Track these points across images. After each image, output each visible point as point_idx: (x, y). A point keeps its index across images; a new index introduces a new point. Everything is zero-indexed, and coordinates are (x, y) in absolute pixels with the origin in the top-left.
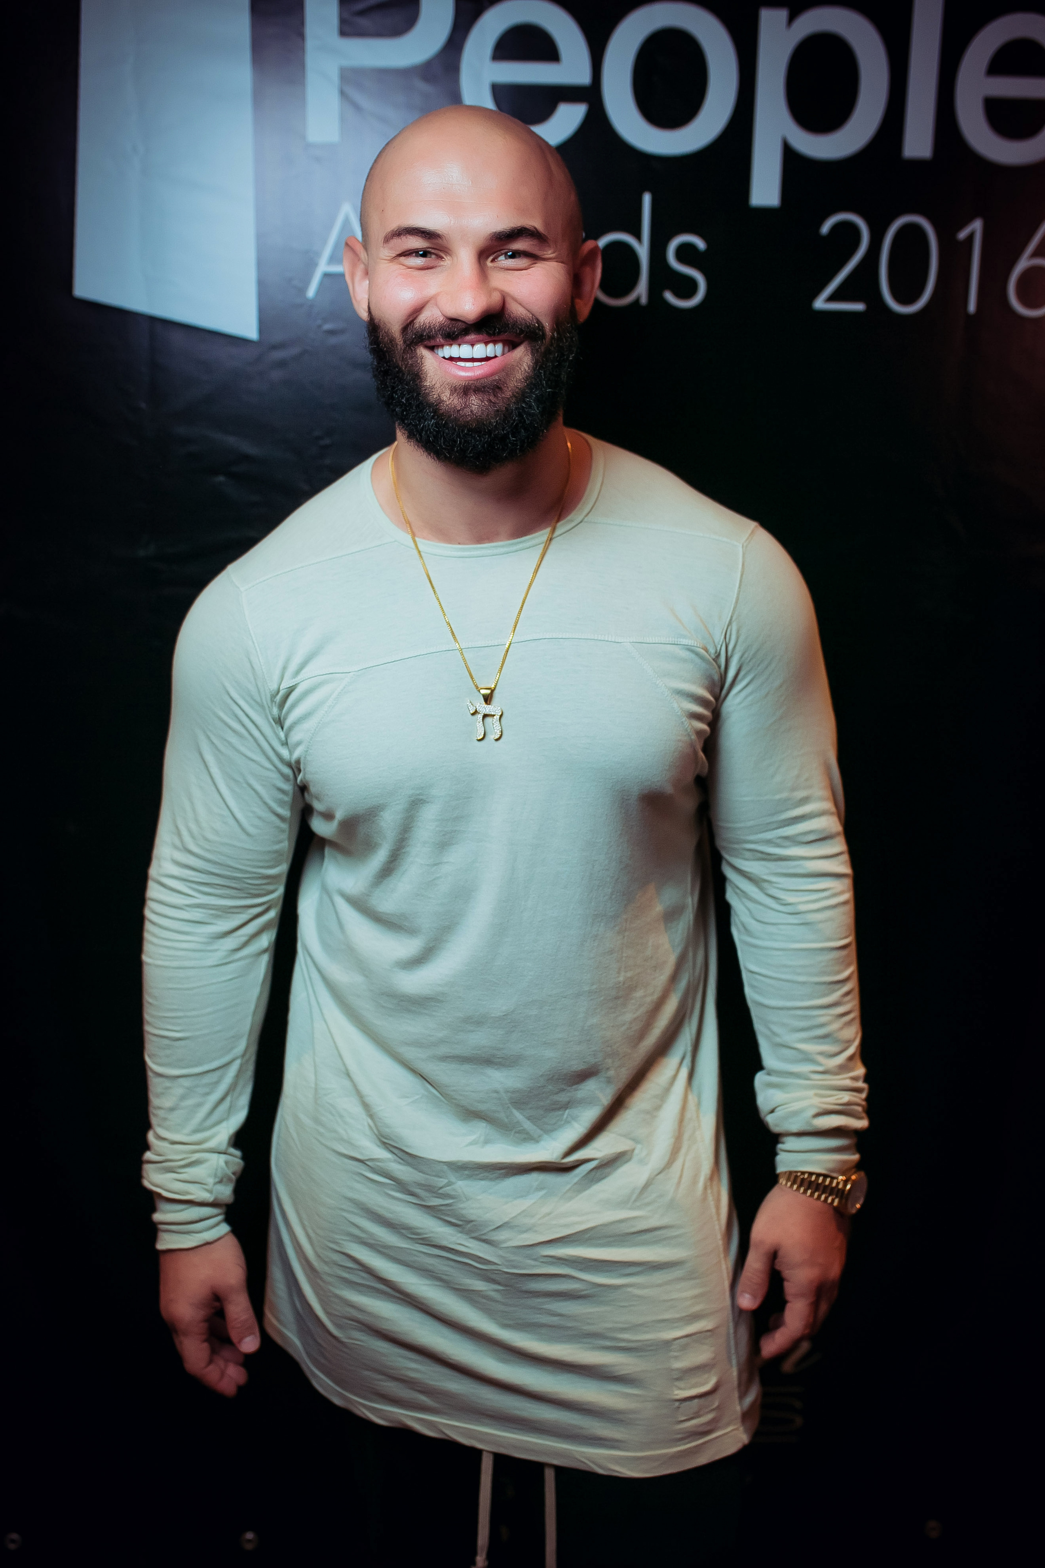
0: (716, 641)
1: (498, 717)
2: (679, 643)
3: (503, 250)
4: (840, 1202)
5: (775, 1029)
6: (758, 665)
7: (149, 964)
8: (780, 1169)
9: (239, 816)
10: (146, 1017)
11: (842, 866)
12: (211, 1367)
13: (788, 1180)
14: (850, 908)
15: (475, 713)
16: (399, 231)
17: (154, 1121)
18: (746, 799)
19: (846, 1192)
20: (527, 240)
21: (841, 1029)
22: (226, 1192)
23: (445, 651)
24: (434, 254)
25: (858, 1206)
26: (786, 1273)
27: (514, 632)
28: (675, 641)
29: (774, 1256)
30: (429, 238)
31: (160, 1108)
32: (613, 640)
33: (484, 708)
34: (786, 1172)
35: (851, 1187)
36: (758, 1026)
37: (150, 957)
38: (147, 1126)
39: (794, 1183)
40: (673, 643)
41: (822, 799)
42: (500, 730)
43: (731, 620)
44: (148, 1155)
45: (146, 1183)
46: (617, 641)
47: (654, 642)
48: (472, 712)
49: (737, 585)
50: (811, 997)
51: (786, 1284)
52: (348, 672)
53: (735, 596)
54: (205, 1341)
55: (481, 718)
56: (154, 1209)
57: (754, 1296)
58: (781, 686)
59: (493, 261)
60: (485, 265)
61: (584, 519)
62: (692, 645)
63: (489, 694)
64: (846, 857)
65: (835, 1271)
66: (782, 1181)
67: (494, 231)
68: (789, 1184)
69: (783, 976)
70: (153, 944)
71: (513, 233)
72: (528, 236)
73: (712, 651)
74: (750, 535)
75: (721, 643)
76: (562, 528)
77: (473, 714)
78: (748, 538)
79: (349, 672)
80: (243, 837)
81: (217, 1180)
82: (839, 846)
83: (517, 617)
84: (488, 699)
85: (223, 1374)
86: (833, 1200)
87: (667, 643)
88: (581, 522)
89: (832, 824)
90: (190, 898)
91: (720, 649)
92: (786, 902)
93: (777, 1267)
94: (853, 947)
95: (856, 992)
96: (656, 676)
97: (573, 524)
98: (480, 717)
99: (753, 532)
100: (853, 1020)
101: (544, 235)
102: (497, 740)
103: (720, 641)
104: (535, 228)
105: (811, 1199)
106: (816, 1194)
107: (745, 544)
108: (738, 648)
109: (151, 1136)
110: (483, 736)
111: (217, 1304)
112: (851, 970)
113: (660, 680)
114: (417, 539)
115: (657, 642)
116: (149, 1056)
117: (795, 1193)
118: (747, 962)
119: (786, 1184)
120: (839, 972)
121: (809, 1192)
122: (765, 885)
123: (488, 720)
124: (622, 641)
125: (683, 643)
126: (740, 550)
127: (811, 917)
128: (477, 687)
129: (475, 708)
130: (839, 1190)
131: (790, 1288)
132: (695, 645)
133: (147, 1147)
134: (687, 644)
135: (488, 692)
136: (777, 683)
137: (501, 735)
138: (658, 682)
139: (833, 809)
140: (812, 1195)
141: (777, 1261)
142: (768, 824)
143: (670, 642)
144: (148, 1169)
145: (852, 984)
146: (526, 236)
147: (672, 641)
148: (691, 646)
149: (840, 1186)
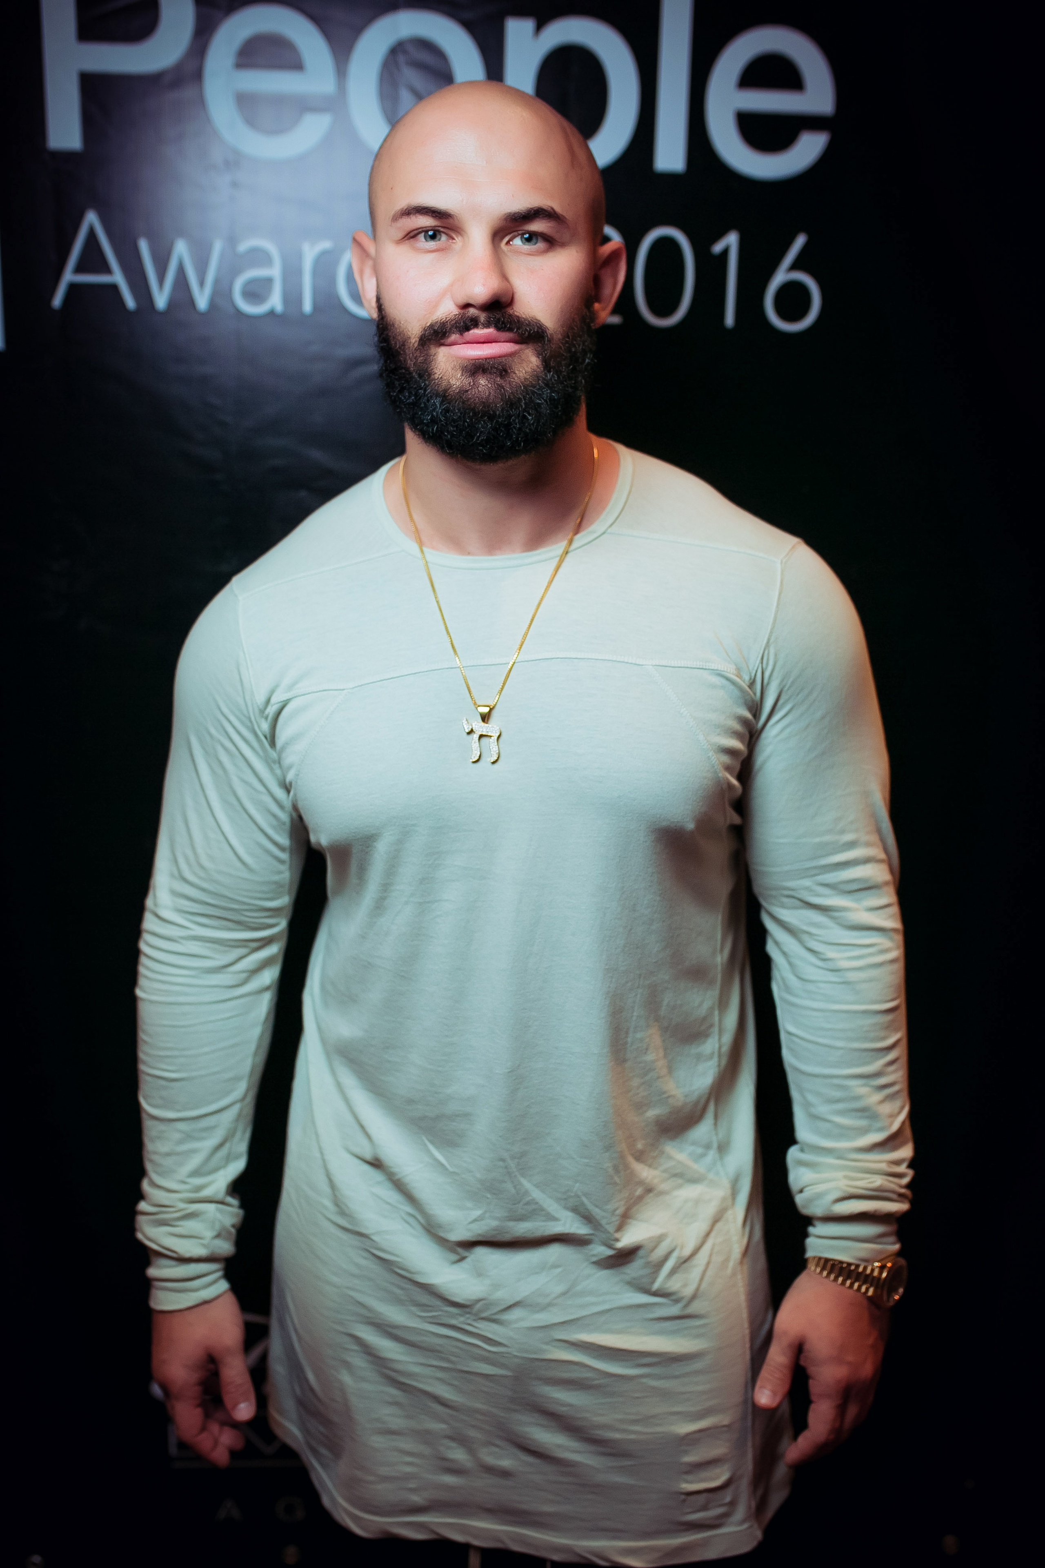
0: (751, 668)
1: (496, 738)
2: (707, 668)
3: (519, 231)
4: (875, 1291)
5: (811, 1098)
6: (798, 695)
7: (142, 999)
8: (809, 1254)
9: (235, 842)
10: (141, 1055)
11: (891, 920)
12: (204, 1435)
13: (817, 1265)
14: (899, 967)
15: (471, 732)
16: (408, 211)
17: (149, 1166)
18: (782, 841)
19: (881, 1282)
20: (544, 221)
21: (882, 1102)
22: (226, 1248)
23: (447, 668)
24: (444, 232)
25: (897, 1297)
26: (812, 1370)
27: (520, 650)
28: (703, 666)
29: (799, 1349)
30: (440, 218)
31: (155, 1153)
32: (634, 662)
33: (480, 727)
34: (814, 1258)
35: (887, 1275)
36: (795, 1094)
37: (145, 992)
38: (141, 1173)
39: (823, 1269)
40: (701, 667)
41: (868, 844)
42: (498, 752)
43: (768, 642)
44: (143, 1206)
45: (140, 1236)
46: (638, 663)
47: (679, 666)
48: (467, 731)
49: (775, 604)
50: (851, 1065)
51: (811, 1382)
52: (342, 688)
53: (773, 616)
54: (199, 1406)
55: (478, 738)
56: (147, 1263)
57: (774, 1393)
58: (823, 718)
59: (508, 243)
60: (499, 247)
61: (607, 530)
62: (722, 669)
63: (486, 714)
64: (895, 910)
65: (867, 1370)
66: (811, 1266)
67: (509, 211)
68: (818, 1270)
69: (821, 1040)
70: (146, 977)
71: (528, 214)
72: (544, 217)
73: (747, 678)
74: (791, 550)
75: (756, 668)
76: (581, 539)
77: (469, 733)
78: (787, 554)
79: (343, 690)
80: (238, 864)
81: (215, 1233)
82: (888, 897)
83: (525, 634)
84: (485, 718)
85: (216, 1443)
86: (867, 1290)
87: (694, 667)
88: (604, 533)
89: (879, 873)
90: (183, 930)
91: (755, 675)
92: (826, 957)
93: (802, 1363)
94: (903, 1011)
95: (904, 1060)
96: (681, 704)
97: (595, 535)
98: (476, 736)
99: (793, 547)
100: (898, 1092)
101: (562, 215)
102: (494, 763)
103: (754, 666)
104: (552, 208)
105: (842, 1288)
106: (848, 1282)
107: (784, 561)
108: (775, 674)
109: (145, 1185)
110: (478, 758)
111: (212, 1366)
112: (898, 1035)
113: (685, 709)
114: (425, 549)
115: (683, 666)
116: (145, 1098)
117: (825, 1280)
118: (787, 1023)
119: (815, 1270)
120: (884, 1038)
121: (840, 1279)
122: (805, 937)
123: (484, 740)
124: (644, 663)
125: (713, 668)
126: (779, 567)
127: (852, 976)
128: (475, 704)
129: (471, 727)
130: (874, 1277)
131: (815, 1387)
132: (725, 670)
133: (140, 1196)
134: (716, 668)
135: (486, 710)
136: (819, 714)
137: (498, 758)
138: (682, 711)
139: (883, 856)
140: (843, 1283)
141: (802, 1356)
142: (807, 869)
143: (698, 667)
144: (141, 1220)
145: (900, 1052)
146: (543, 218)
147: (700, 665)
148: (721, 671)
149: (876, 1273)
